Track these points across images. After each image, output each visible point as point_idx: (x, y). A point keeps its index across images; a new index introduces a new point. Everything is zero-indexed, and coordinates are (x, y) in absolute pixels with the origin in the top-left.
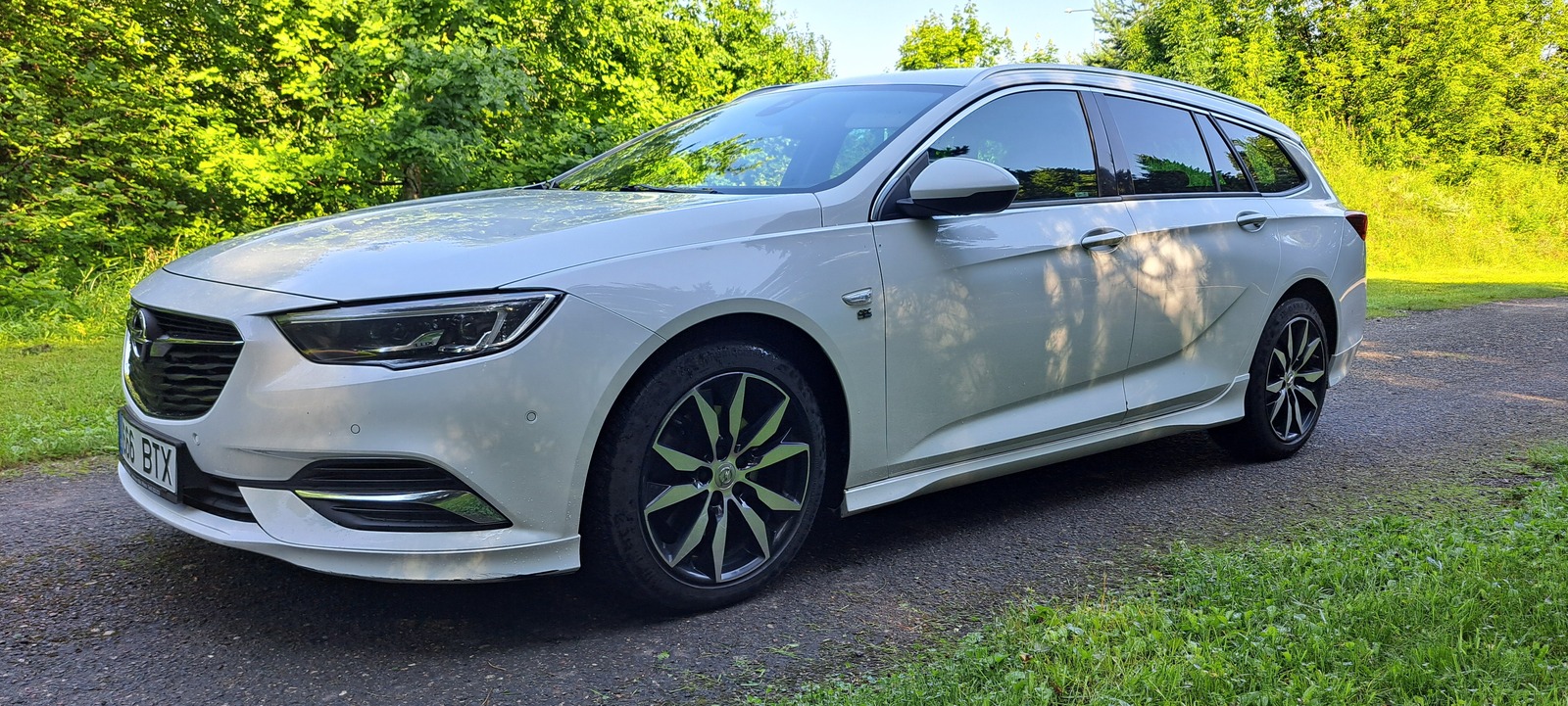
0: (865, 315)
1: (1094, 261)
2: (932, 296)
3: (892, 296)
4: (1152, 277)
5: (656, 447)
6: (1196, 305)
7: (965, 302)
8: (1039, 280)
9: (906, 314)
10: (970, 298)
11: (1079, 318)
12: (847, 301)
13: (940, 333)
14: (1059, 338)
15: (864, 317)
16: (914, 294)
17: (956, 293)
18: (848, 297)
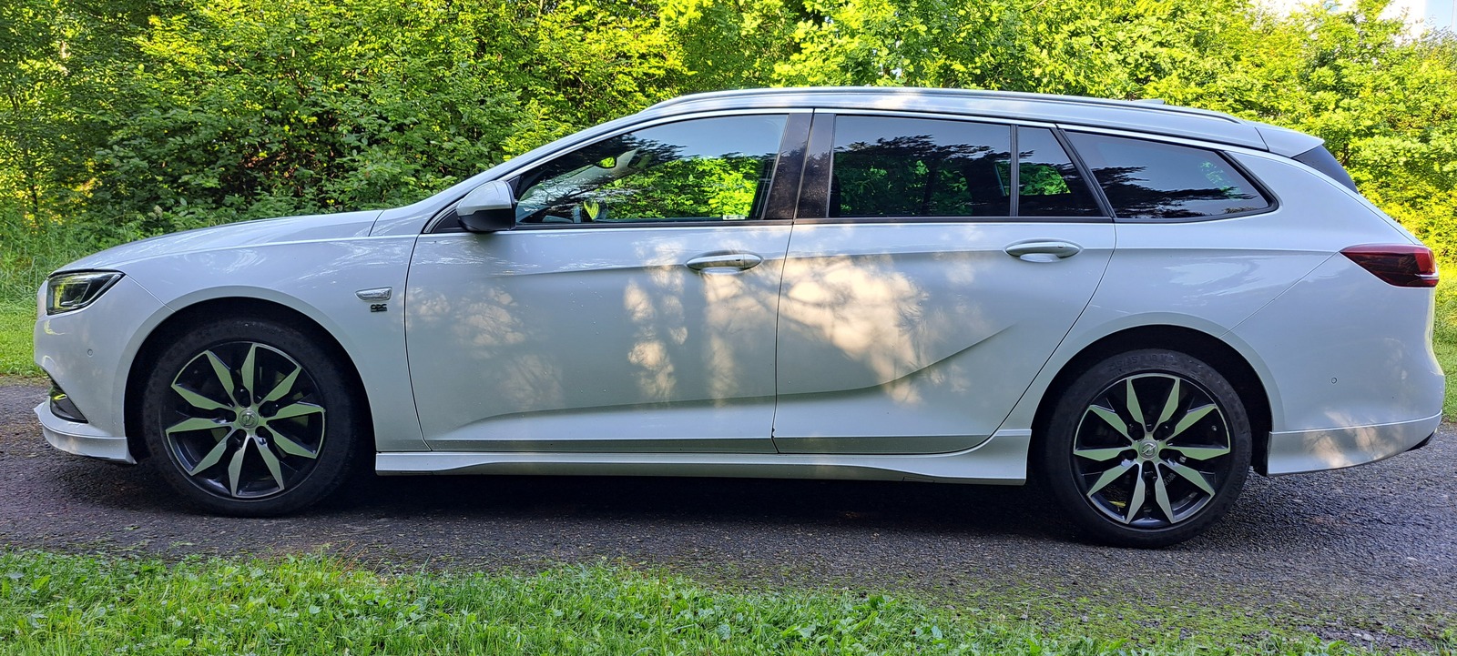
0: (379, 309)
1: (705, 281)
2: (464, 299)
3: (414, 295)
4: (805, 303)
5: (174, 386)
6: (895, 338)
7: (507, 308)
8: (619, 296)
9: (430, 312)
10: (514, 304)
11: (681, 336)
12: (360, 296)
13: (475, 332)
14: (650, 353)
15: (378, 311)
16: (443, 296)
17: (496, 299)
18: (361, 293)
